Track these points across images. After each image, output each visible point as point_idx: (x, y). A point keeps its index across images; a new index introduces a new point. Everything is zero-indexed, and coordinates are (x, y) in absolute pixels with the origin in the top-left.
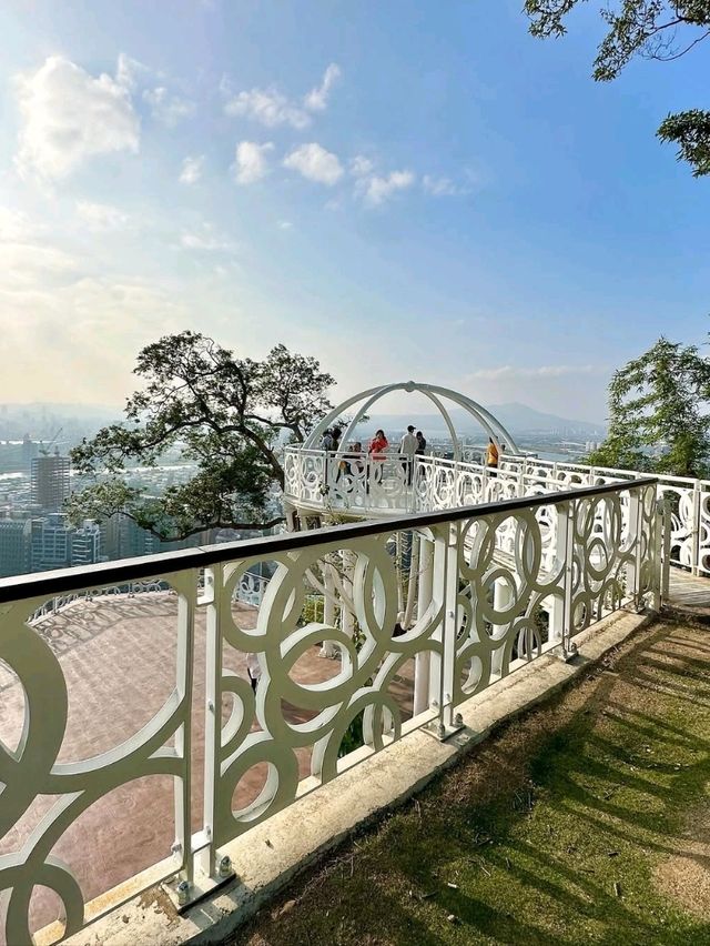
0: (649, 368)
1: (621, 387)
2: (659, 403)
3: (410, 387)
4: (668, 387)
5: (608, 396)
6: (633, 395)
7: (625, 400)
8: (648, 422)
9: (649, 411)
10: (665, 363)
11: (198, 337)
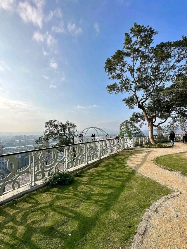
0: (124, 124)
1: (121, 126)
2: (126, 128)
3: (92, 128)
4: (127, 126)
5: (120, 127)
6: (123, 127)
7: (121, 128)
8: (125, 131)
9: (125, 130)
10: (126, 123)
11: (56, 120)
